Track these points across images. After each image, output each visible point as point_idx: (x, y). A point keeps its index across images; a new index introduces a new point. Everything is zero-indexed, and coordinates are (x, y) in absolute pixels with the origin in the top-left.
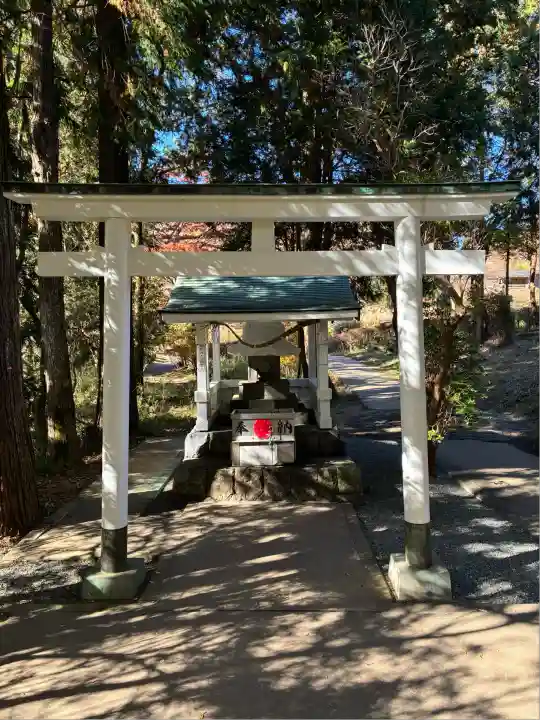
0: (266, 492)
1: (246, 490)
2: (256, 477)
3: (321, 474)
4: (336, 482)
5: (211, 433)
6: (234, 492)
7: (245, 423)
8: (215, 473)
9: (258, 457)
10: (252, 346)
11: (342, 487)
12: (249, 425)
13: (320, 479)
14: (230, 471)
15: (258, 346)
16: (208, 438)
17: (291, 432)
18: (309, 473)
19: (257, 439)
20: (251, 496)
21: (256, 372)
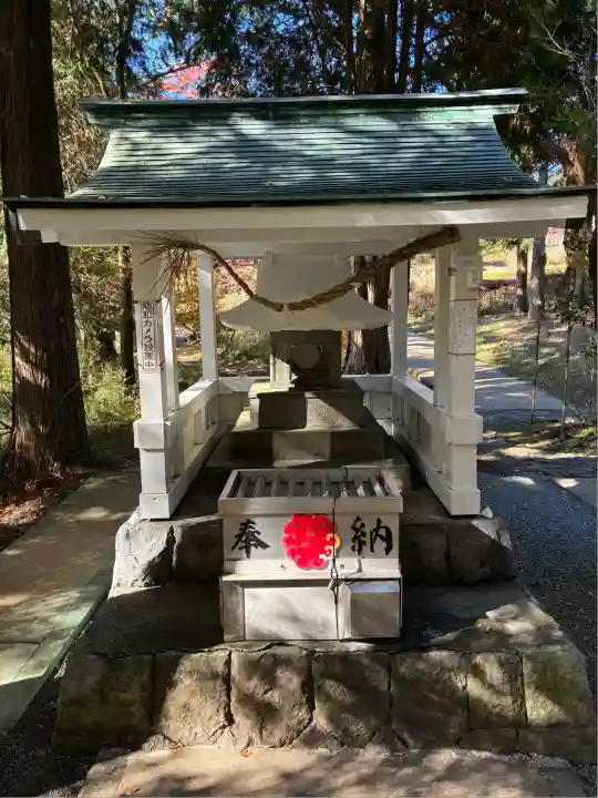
0: (320, 721)
1: (264, 714)
2: (290, 680)
3: (477, 672)
4: (520, 698)
5: (177, 525)
6: (230, 720)
7: (258, 524)
8: (174, 665)
9: (294, 619)
10: (279, 308)
11: (538, 709)
12: (270, 531)
13: (473, 687)
14: (219, 655)
15: (293, 307)
16: (170, 540)
17: (388, 550)
18: (443, 669)
19: (293, 571)
20: (279, 733)
21: (286, 367)
